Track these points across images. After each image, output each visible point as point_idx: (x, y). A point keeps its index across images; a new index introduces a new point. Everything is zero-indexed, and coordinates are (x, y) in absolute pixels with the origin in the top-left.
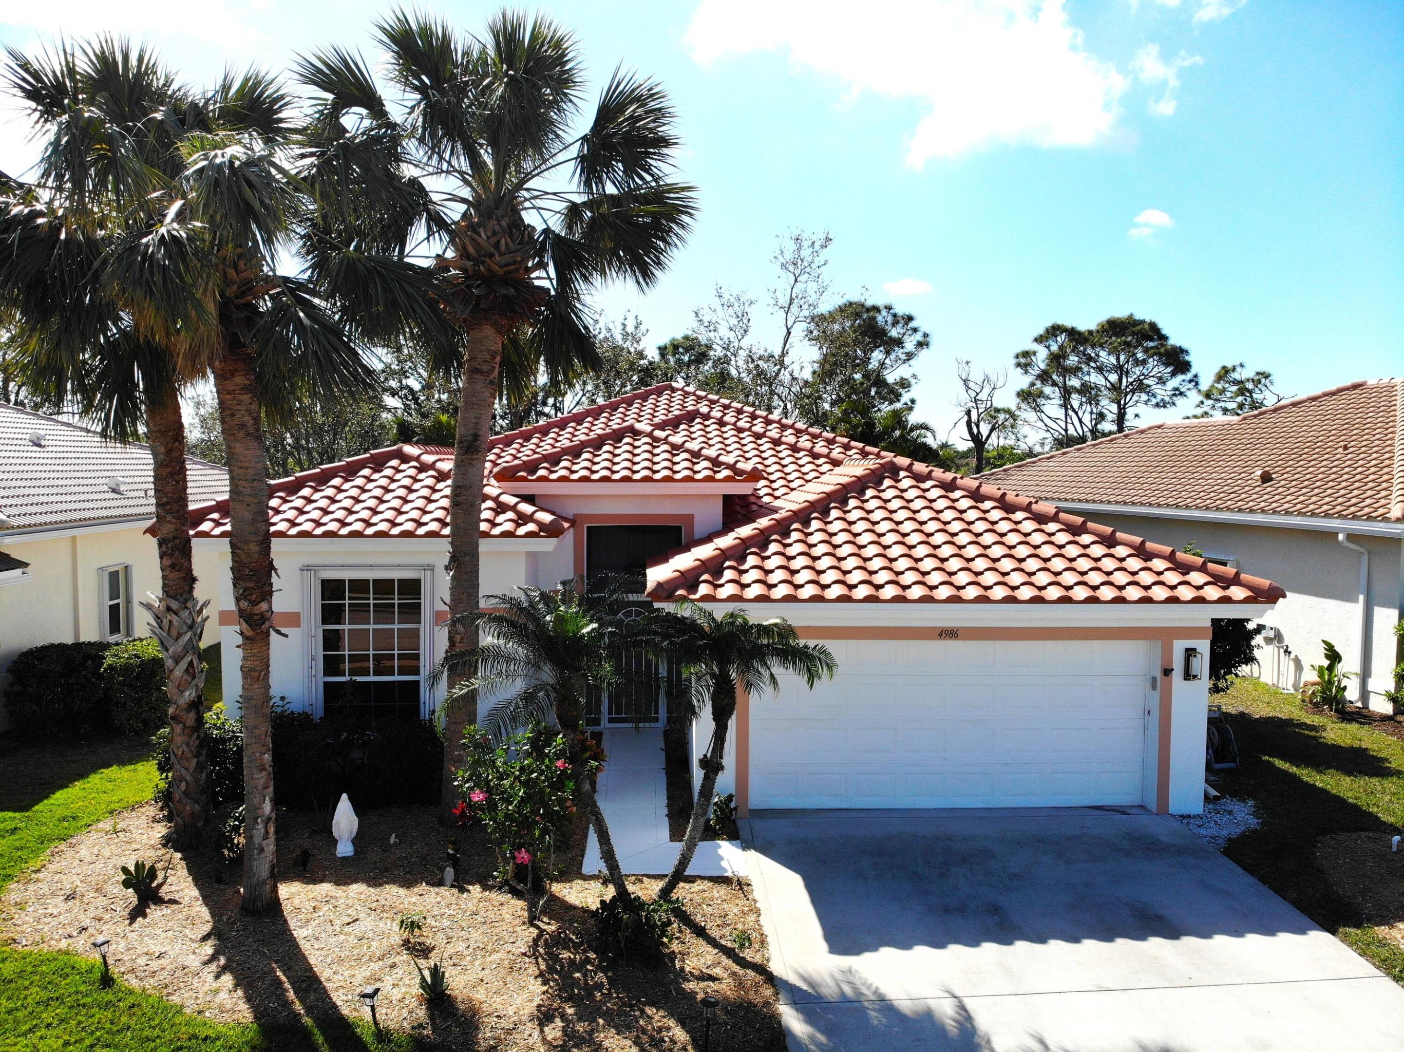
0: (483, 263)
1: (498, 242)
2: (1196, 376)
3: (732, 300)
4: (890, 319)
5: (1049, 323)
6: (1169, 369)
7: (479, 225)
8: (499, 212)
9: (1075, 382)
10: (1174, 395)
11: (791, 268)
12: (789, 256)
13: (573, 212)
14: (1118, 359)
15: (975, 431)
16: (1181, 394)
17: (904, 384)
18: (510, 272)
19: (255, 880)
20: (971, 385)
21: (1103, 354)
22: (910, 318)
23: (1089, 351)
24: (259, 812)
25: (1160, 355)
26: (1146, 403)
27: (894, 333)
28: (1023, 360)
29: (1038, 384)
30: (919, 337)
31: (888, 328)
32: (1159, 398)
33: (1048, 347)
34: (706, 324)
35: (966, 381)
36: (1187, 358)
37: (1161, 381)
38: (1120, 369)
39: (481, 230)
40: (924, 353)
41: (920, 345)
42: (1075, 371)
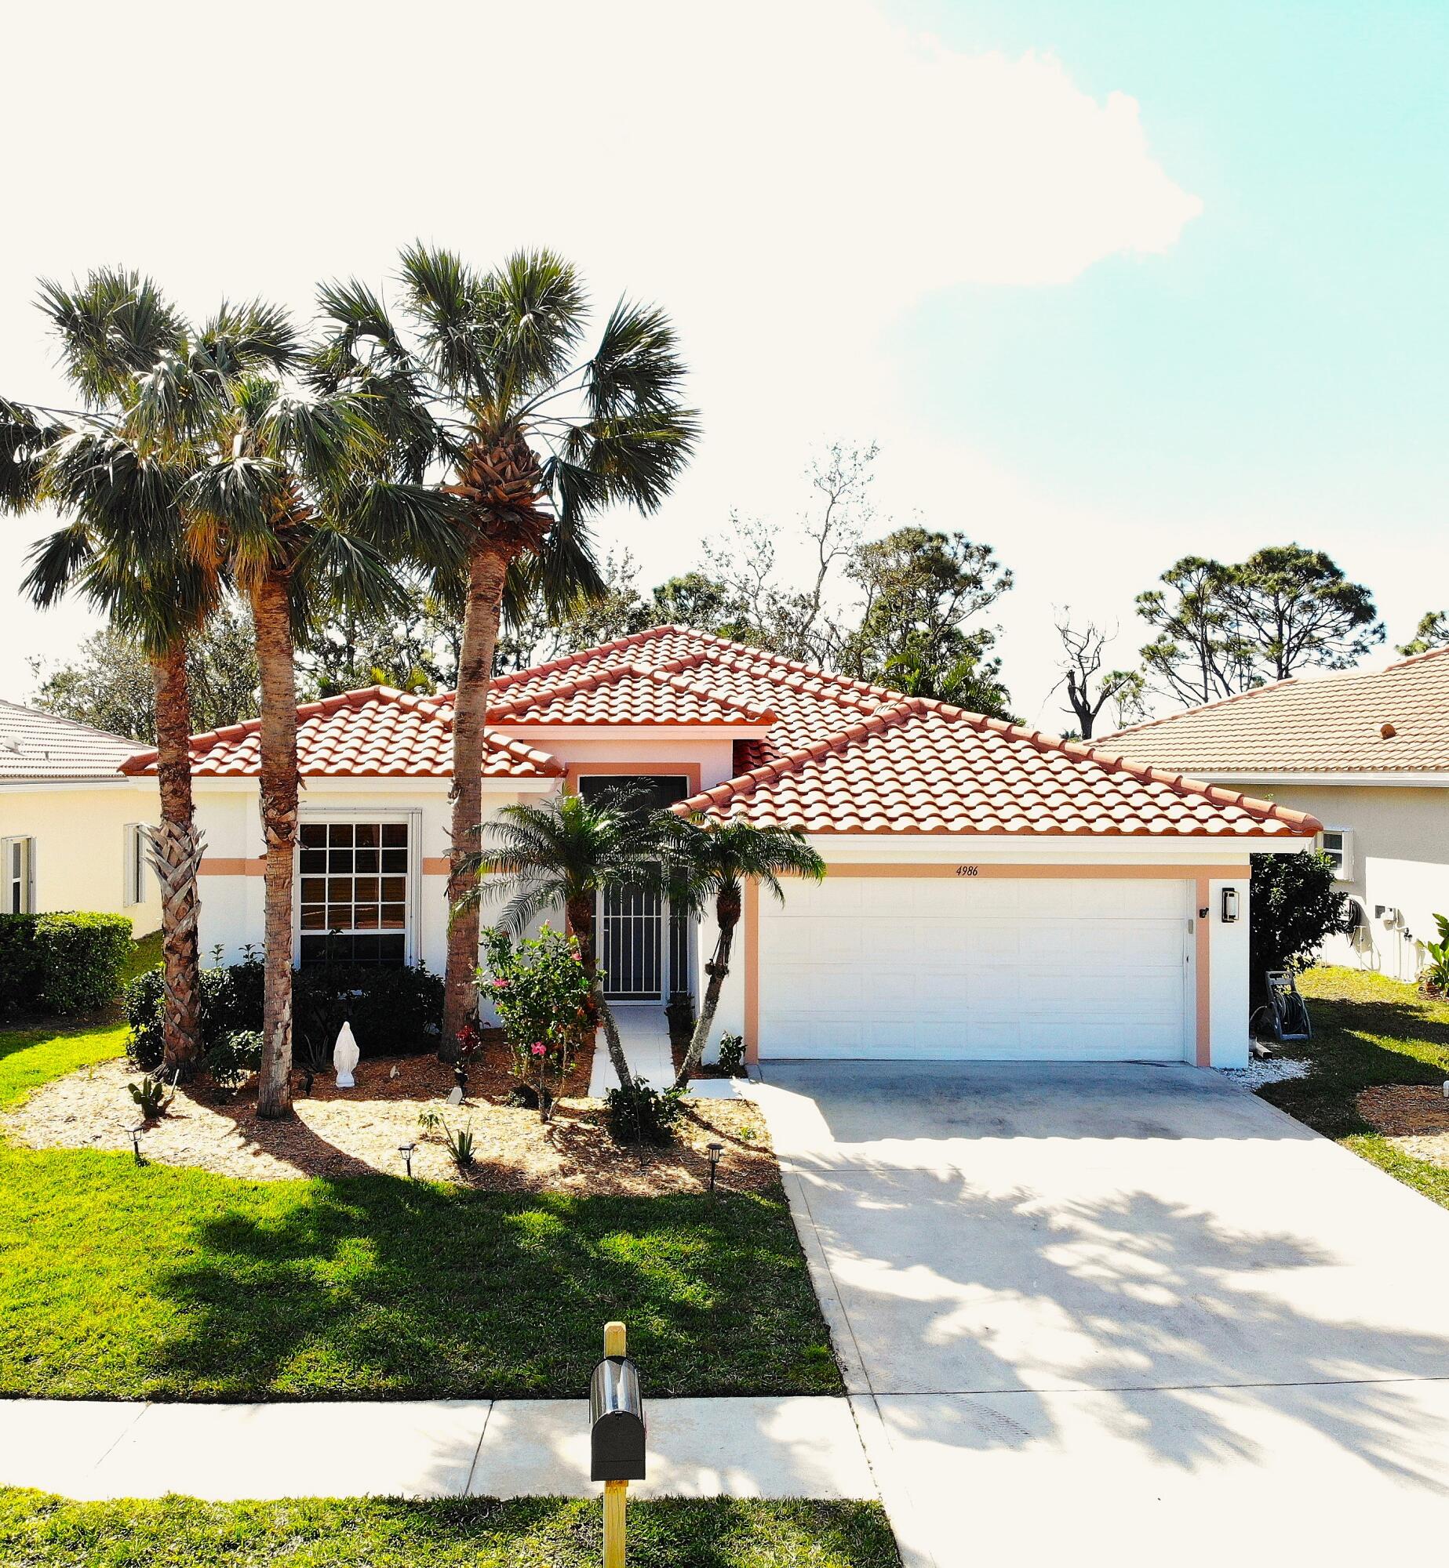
0: (489, 489)
1: (505, 468)
2: (1382, 626)
3: (751, 526)
4: (961, 551)
5: (1180, 557)
6: (1349, 616)
7: (485, 452)
8: (505, 439)
9: (1217, 635)
10: (1355, 651)
11: (827, 485)
12: (825, 470)
13: (576, 436)
14: (1276, 604)
15: (1081, 700)
16: (1365, 649)
17: (985, 638)
18: (515, 499)
19: (273, 1085)
20: (1070, 636)
21: (1255, 595)
22: (987, 551)
23: (1237, 592)
24: (279, 1016)
25: (1332, 596)
26: (1319, 663)
27: (966, 569)
28: (1147, 605)
29: (1169, 635)
30: (999, 574)
31: (959, 560)
32: (1335, 655)
33: (1181, 588)
34: (717, 556)
35: (1064, 632)
36: (1370, 601)
37: (1338, 632)
38: (1280, 616)
39: (488, 457)
40: (1005, 595)
41: (1003, 584)
42: (1220, 620)
